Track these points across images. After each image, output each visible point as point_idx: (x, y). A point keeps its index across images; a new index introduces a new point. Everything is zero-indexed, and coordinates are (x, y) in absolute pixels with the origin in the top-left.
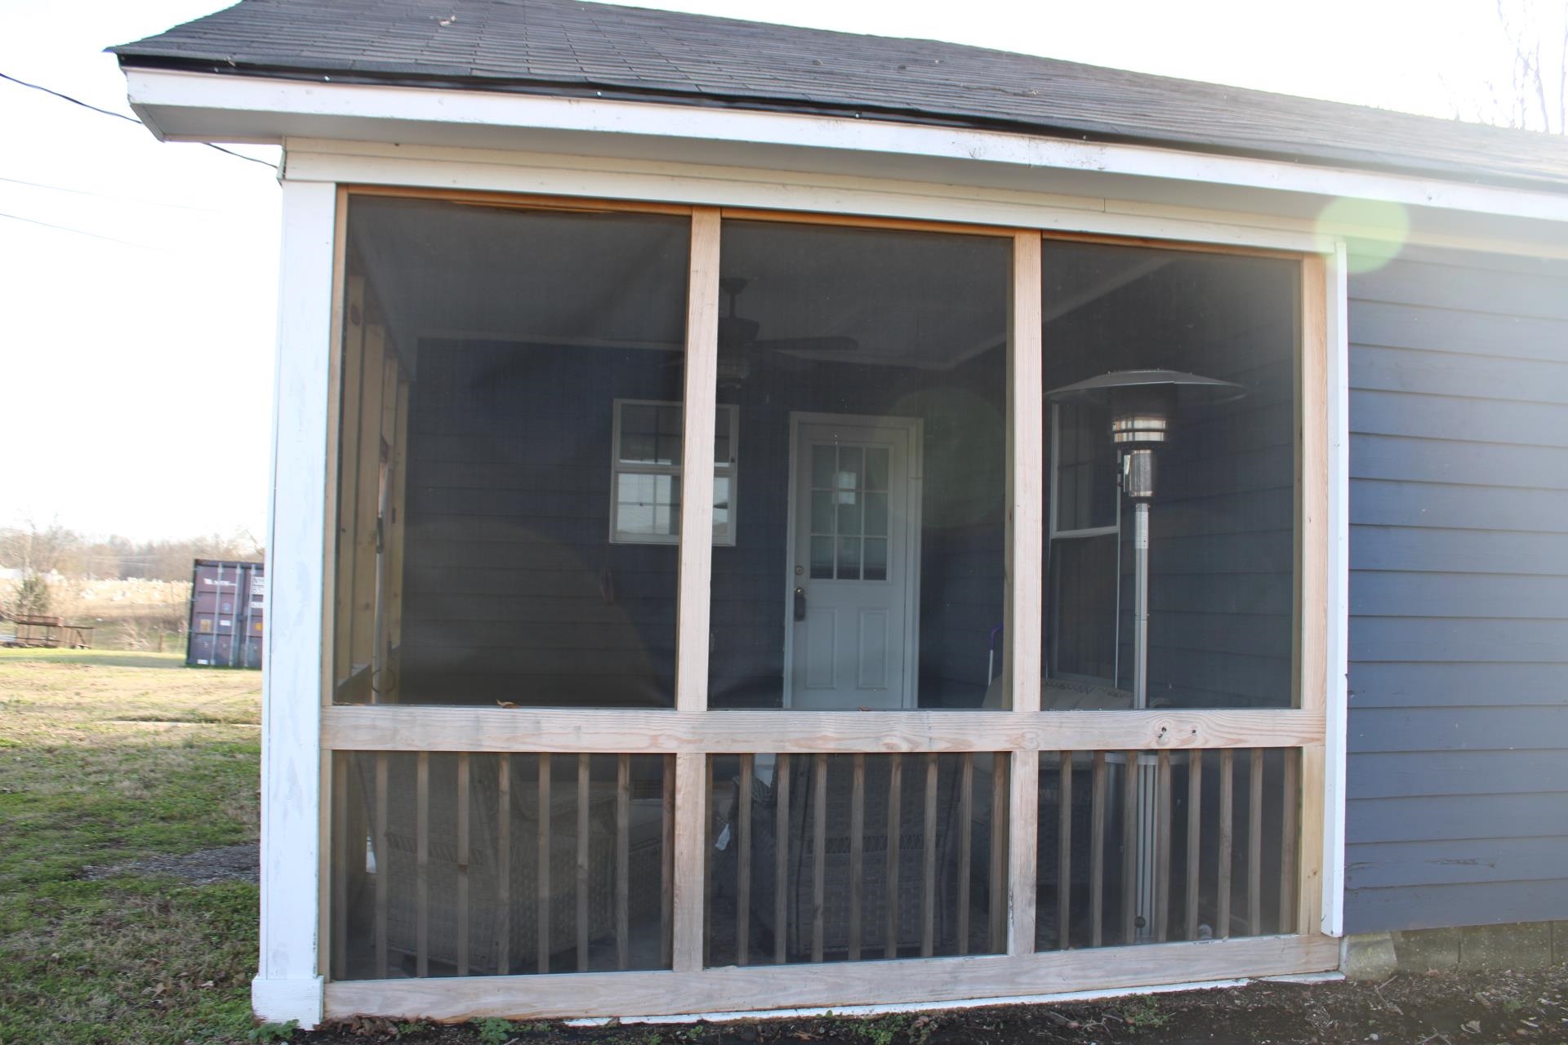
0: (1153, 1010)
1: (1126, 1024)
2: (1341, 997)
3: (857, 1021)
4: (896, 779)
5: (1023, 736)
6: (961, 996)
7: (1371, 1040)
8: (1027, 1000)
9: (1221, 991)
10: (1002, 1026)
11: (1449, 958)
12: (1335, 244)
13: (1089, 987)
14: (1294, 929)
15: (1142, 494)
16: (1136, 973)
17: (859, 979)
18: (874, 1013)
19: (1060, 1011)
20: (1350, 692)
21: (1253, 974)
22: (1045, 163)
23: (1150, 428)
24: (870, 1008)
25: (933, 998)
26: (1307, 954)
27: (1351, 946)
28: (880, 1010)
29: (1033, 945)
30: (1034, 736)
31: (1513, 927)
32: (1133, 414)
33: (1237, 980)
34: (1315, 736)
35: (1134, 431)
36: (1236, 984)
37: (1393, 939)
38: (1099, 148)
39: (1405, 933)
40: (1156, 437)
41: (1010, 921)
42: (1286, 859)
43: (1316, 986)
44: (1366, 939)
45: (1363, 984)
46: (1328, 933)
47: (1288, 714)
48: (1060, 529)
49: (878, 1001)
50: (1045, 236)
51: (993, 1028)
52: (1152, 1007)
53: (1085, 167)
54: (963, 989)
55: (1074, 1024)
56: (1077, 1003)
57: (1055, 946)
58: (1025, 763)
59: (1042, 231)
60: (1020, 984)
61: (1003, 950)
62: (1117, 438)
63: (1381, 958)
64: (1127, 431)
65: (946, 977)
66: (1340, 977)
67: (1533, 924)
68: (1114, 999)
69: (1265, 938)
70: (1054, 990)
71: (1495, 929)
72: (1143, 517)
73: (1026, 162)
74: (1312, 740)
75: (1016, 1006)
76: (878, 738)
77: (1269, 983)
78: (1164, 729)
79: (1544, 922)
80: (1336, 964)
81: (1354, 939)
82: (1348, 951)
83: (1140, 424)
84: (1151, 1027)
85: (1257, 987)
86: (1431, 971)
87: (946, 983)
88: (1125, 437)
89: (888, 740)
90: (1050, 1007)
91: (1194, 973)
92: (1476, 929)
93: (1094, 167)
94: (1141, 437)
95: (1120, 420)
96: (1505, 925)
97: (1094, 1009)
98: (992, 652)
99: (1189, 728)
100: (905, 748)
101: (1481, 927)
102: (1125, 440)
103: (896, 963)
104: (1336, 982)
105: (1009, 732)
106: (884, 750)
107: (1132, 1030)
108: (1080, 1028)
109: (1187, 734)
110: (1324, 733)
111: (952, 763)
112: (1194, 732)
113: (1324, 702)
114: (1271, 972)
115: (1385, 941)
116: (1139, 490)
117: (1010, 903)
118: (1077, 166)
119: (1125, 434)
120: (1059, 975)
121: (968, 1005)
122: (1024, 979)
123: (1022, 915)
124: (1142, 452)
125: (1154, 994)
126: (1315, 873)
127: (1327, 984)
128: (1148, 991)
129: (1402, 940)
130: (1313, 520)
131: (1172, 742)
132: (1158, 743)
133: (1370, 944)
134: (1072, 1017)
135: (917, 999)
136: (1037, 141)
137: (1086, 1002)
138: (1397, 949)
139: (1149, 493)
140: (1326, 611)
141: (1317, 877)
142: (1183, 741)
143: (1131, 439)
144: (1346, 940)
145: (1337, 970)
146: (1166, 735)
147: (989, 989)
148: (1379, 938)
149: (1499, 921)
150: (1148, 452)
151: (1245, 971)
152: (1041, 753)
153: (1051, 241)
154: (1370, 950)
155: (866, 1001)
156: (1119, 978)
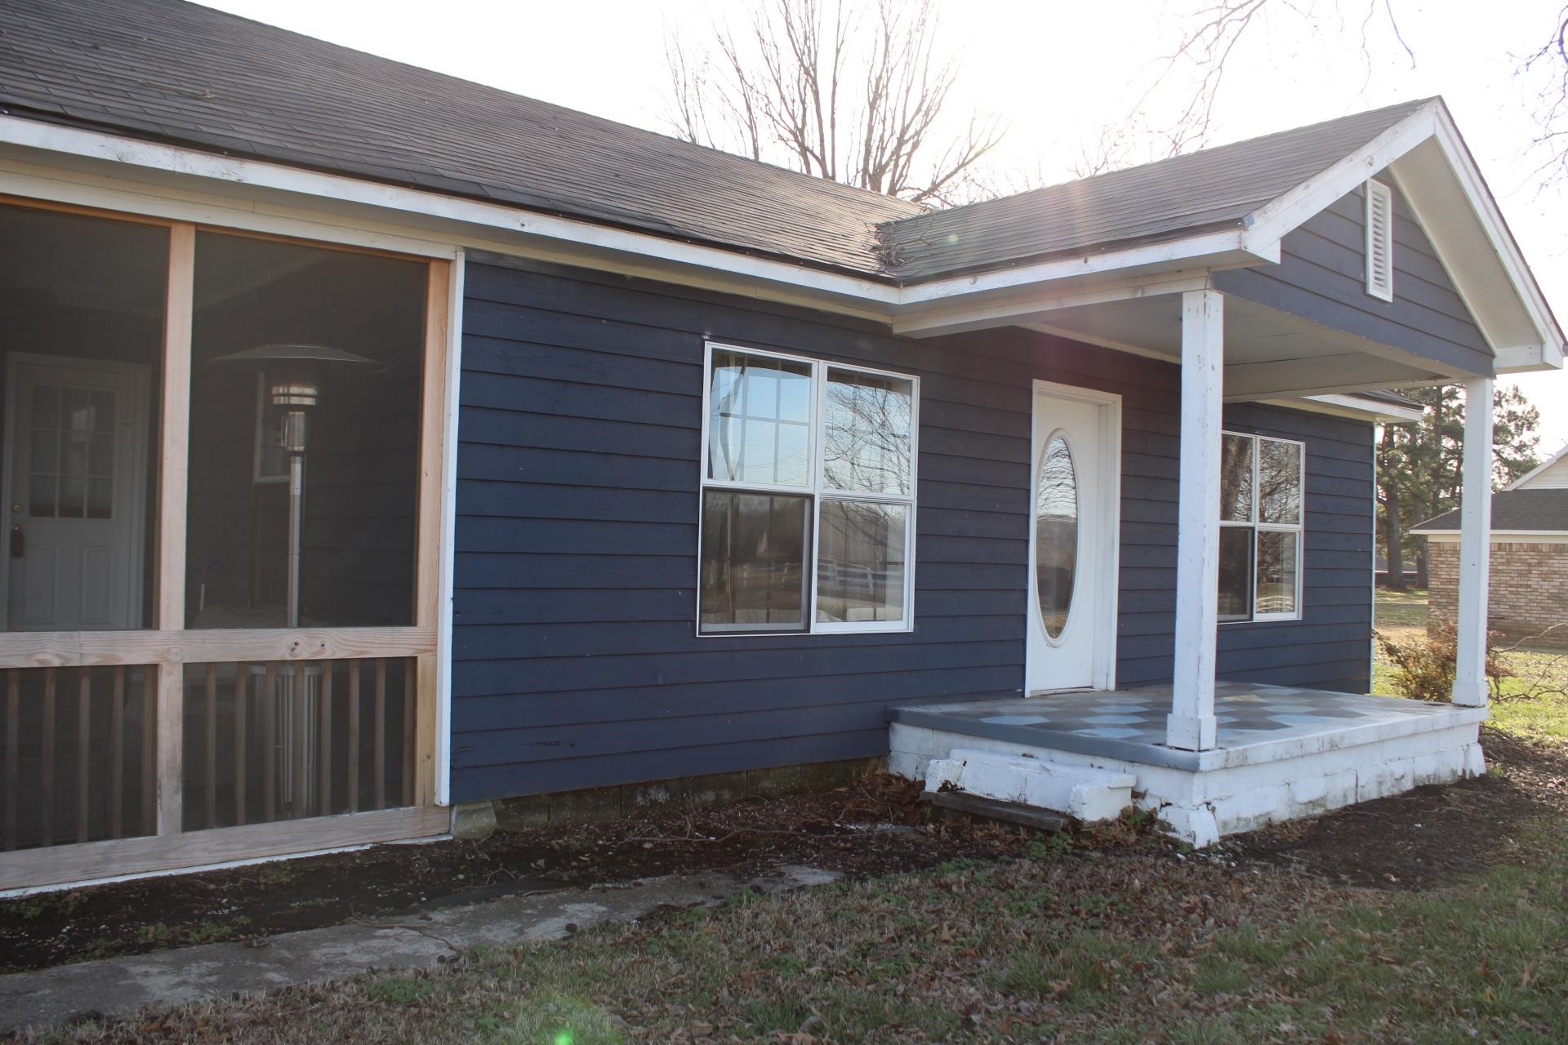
0: (284, 872)
1: (259, 884)
2: (445, 851)
3: (11, 901)
4: (50, 691)
5: (168, 651)
6: (113, 873)
7: (458, 880)
8: (174, 872)
9: (348, 853)
10: (147, 894)
11: (541, 818)
12: (456, 252)
13: (232, 858)
14: (412, 803)
15: (296, 449)
16: (274, 844)
17: (14, 866)
18: (28, 894)
19: (203, 879)
20: (455, 613)
21: (377, 840)
22: (188, 171)
23: (303, 394)
24: (24, 890)
25: (85, 877)
26: (423, 821)
27: (459, 814)
28: (33, 891)
29: (180, 828)
30: (179, 651)
31: (591, 791)
32: (288, 382)
33: (363, 845)
34: (430, 648)
35: (290, 395)
36: (360, 848)
37: (494, 807)
38: (239, 162)
39: (506, 801)
40: (308, 401)
41: (159, 807)
42: (407, 747)
43: (428, 846)
44: (471, 807)
45: (467, 842)
46: (438, 803)
47: (406, 630)
48: (263, 473)
49: (32, 884)
50: (199, 229)
51: (139, 895)
52: (285, 869)
53: (225, 178)
54: (115, 867)
55: (212, 886)
56: (220, 871)
57: (202, 826)
58: (170, 674)
59: (196, 224)
60: (169, 859)
61: (154, 832)
62: (276, 401)
63: (484, 821)
64: (284, 395)
65: (99, 858)
66: (451, 838)
67: (606, 788)
68: (253, 866)
69: (387, 811)
70: (202, 863)
71: (578, 794)
72: (297, 468)
73: (171, 169)
74: (426, 651)
75: (165, 877)
76: (30, 655)
77: (388, 845)
78: (296, 644)
79: (614, 787)
80: (447, 828)
81: (462, 808)
82: (457, 817)
83: (294, 390)
84: (280, 885)
85: (379, 848)
86: (525, 829)
87: (98, 863)
88: (282, 400)
89: (40, 657)
90: (195, 876)
91: (325, 842)
92: (561, 794)
93: (233, 178)
94: (295, 401)
95: (278, 385)
96: (585, 790)
97: (234, 874)
98: (203, 586)
99: (318, 642)
100: (57, 663)
101: (566, 792)
102: (282, 402)
103: (50, 849)
104: (444, 842)
105: (156, 648)
106: (36, 665)
107: (262, 887)
108: (217, 889)
109: (317, 648)
110: (436, 645)
111: (103, 675)
112: (323, 645)
113: (437, 620)
114: (392, 838)
115: (488, 808)
116: (293, 446)
117: (159, 792)
118: (218, 176)
119: (282, 398)
120: (205, 850)
121: (119, 880)
122: (173, 855)
123: (170, 801)
124: (297, 413)
125: (289, 860)
126: (429, 757)
127: (438, 844)
128: (283, 858)
129: (503, 806)
130: (429, 474)
131: (304, 654)
132: (291, 655)
133: (475, 811)
134: (211, 881)
135: (71, 879)
136: (183, 152)
137: (228, 870)
138: (497, 814)
139: (302, 448)
140: (438, 547)
141: (430, 761)
142: (317, 653)
143: (287, 402)
144: (455, 809)
145: (448, 833)
146: (298, 648)
147: (139, 866)
148: (483, 806)
149: (578, 787)
150: (302, 413)
151: (370, 838)
152: (185, 665)
153: (204, 233)
154: (475, 816)
155: (21, 885)
156: (259, 849)
